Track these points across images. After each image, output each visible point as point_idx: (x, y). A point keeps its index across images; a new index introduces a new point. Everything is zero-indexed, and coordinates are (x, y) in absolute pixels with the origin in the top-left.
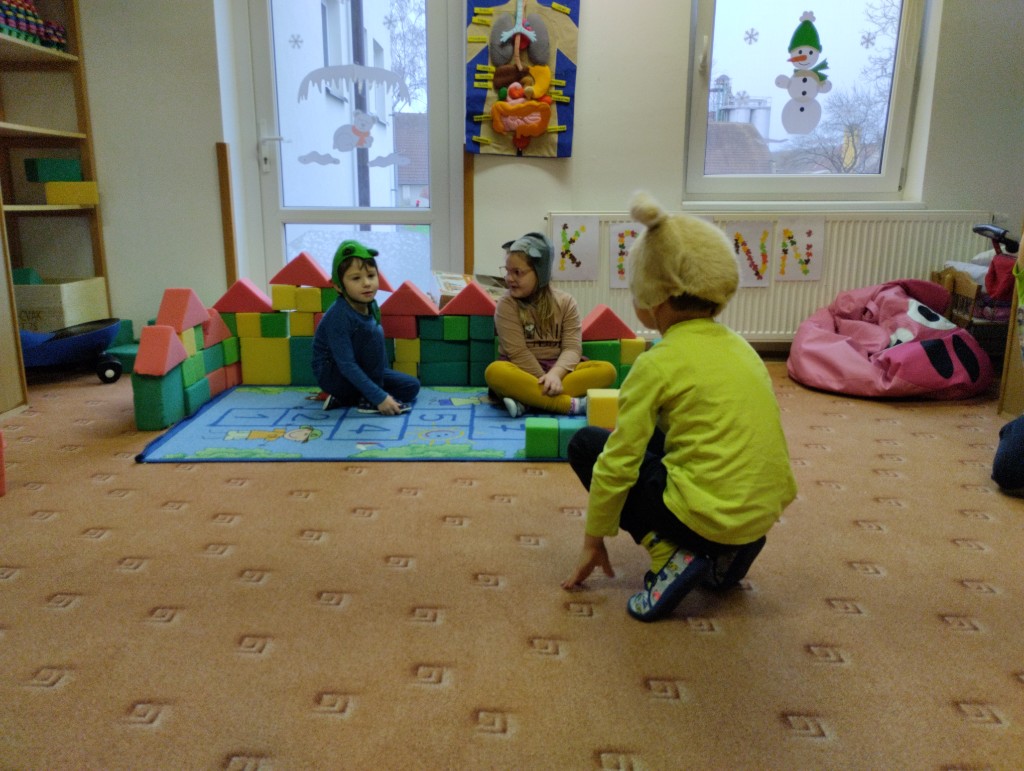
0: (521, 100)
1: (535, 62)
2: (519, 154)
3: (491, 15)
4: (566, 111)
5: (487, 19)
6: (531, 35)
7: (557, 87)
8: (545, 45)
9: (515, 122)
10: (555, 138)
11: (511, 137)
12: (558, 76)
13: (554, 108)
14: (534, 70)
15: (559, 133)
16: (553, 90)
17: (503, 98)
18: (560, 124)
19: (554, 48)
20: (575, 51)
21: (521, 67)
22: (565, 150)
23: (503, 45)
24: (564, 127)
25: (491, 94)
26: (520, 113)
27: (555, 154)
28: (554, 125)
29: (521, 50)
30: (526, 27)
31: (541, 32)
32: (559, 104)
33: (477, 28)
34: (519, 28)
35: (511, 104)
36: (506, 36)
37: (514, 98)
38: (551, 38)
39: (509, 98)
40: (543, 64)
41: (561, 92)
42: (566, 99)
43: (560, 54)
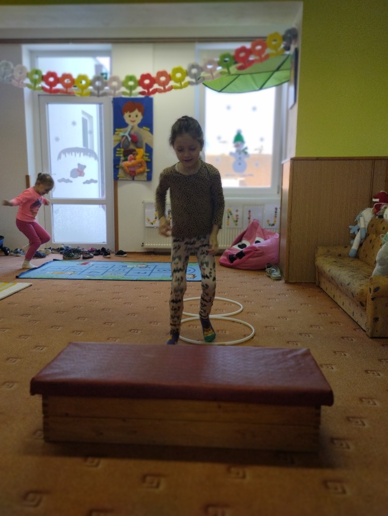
1: (138, 147)
4: (150, 164)
7: (146, 156)
8: (141, 141)
13: (145, 163)
14: (138, 150)
16: (144, 157)
17: (126, 160)
19: (145, 141)
21: (133, 150)
22: (150, 178)
25: (122, 158)
35: (130, 162)
37: (130, 160)
38: (143, 139)
40: (140, 148)
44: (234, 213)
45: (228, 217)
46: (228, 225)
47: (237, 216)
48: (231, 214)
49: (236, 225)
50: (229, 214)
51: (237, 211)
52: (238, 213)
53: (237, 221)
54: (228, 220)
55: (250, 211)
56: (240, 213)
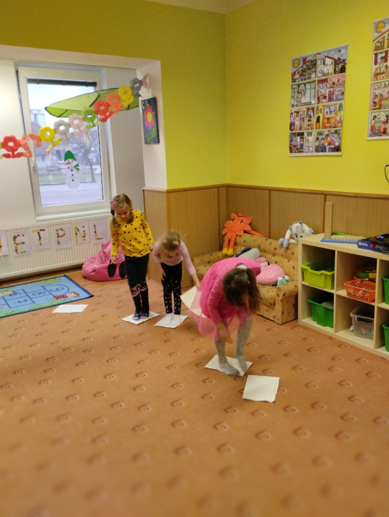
44: (81, 230)
45: (76, 234)
46: (77, 241)
47: (84, 231)
48: (79, 231)
49: (85, 240)
50: (77, 230)
51: (83, 227)
52: (84, 229)
53: (84, 236)
54: (76, 236)
55: (95, 226)
56: (86, 229)
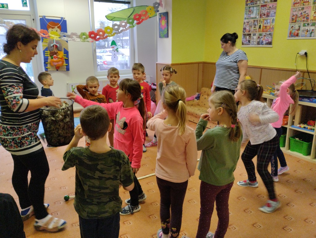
0: (57, 59)
1: (59, 50)
2: (57, 70)
3: (47, 40)
4: (67, 61)
5: (47, 41)
6: (58, 45)
7: (65, 56)
8: (61, 47)
9: (56, 64)
10: (66, 67)
11: (55, 67)
12: (64, 53)
13: (64, 60)
14: (59, 52)
15: (66, 66)
16: (64, 56)
17: (52, 58)
18: (66, 64)
19: (63, 47)
20: (68, 48)
21: (56, 52)
22: (68, 69)
23: (51, 47)
24: (67, 64)
25: (49, 58)
26: (57, 62)
27: (66, 70)
28: (65, 64)
29: (56, 48)
30: (56, 43)
31: (60, 44)
32: (65, 59)
33: (45, 43)
34: (55, 43)
35: (54, 60)
36: (52, 45)
37: (55, 58)
38: (62, 45)
39: (54, 58)
40: (61, 51)
41: (66, 57)
42: (67, 58)
43: (64, 49)
